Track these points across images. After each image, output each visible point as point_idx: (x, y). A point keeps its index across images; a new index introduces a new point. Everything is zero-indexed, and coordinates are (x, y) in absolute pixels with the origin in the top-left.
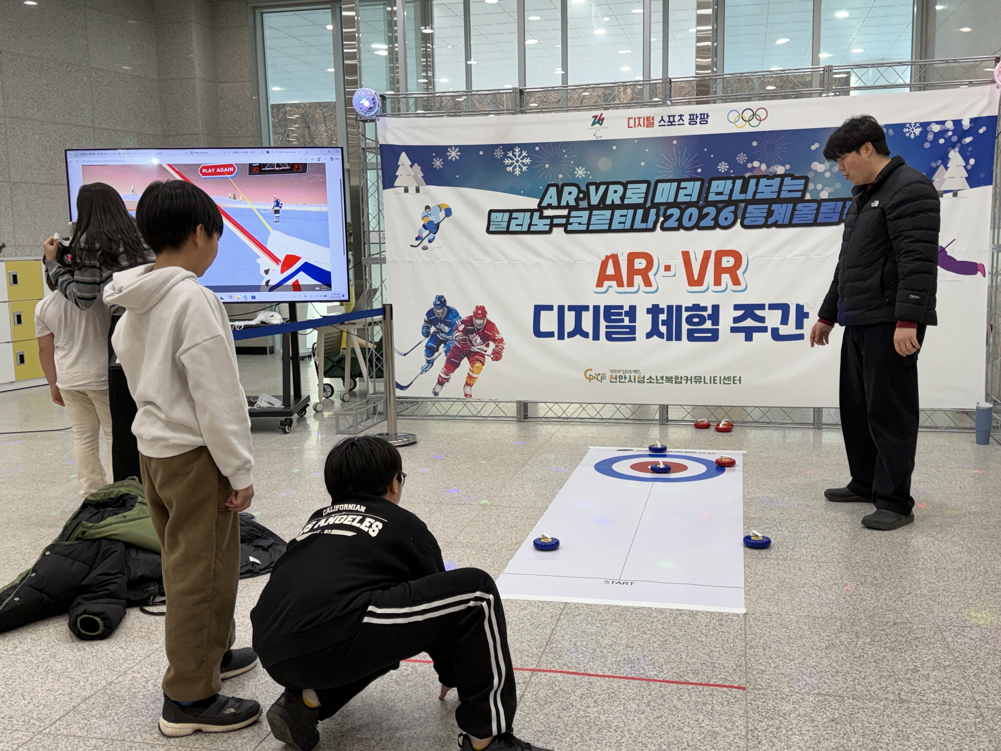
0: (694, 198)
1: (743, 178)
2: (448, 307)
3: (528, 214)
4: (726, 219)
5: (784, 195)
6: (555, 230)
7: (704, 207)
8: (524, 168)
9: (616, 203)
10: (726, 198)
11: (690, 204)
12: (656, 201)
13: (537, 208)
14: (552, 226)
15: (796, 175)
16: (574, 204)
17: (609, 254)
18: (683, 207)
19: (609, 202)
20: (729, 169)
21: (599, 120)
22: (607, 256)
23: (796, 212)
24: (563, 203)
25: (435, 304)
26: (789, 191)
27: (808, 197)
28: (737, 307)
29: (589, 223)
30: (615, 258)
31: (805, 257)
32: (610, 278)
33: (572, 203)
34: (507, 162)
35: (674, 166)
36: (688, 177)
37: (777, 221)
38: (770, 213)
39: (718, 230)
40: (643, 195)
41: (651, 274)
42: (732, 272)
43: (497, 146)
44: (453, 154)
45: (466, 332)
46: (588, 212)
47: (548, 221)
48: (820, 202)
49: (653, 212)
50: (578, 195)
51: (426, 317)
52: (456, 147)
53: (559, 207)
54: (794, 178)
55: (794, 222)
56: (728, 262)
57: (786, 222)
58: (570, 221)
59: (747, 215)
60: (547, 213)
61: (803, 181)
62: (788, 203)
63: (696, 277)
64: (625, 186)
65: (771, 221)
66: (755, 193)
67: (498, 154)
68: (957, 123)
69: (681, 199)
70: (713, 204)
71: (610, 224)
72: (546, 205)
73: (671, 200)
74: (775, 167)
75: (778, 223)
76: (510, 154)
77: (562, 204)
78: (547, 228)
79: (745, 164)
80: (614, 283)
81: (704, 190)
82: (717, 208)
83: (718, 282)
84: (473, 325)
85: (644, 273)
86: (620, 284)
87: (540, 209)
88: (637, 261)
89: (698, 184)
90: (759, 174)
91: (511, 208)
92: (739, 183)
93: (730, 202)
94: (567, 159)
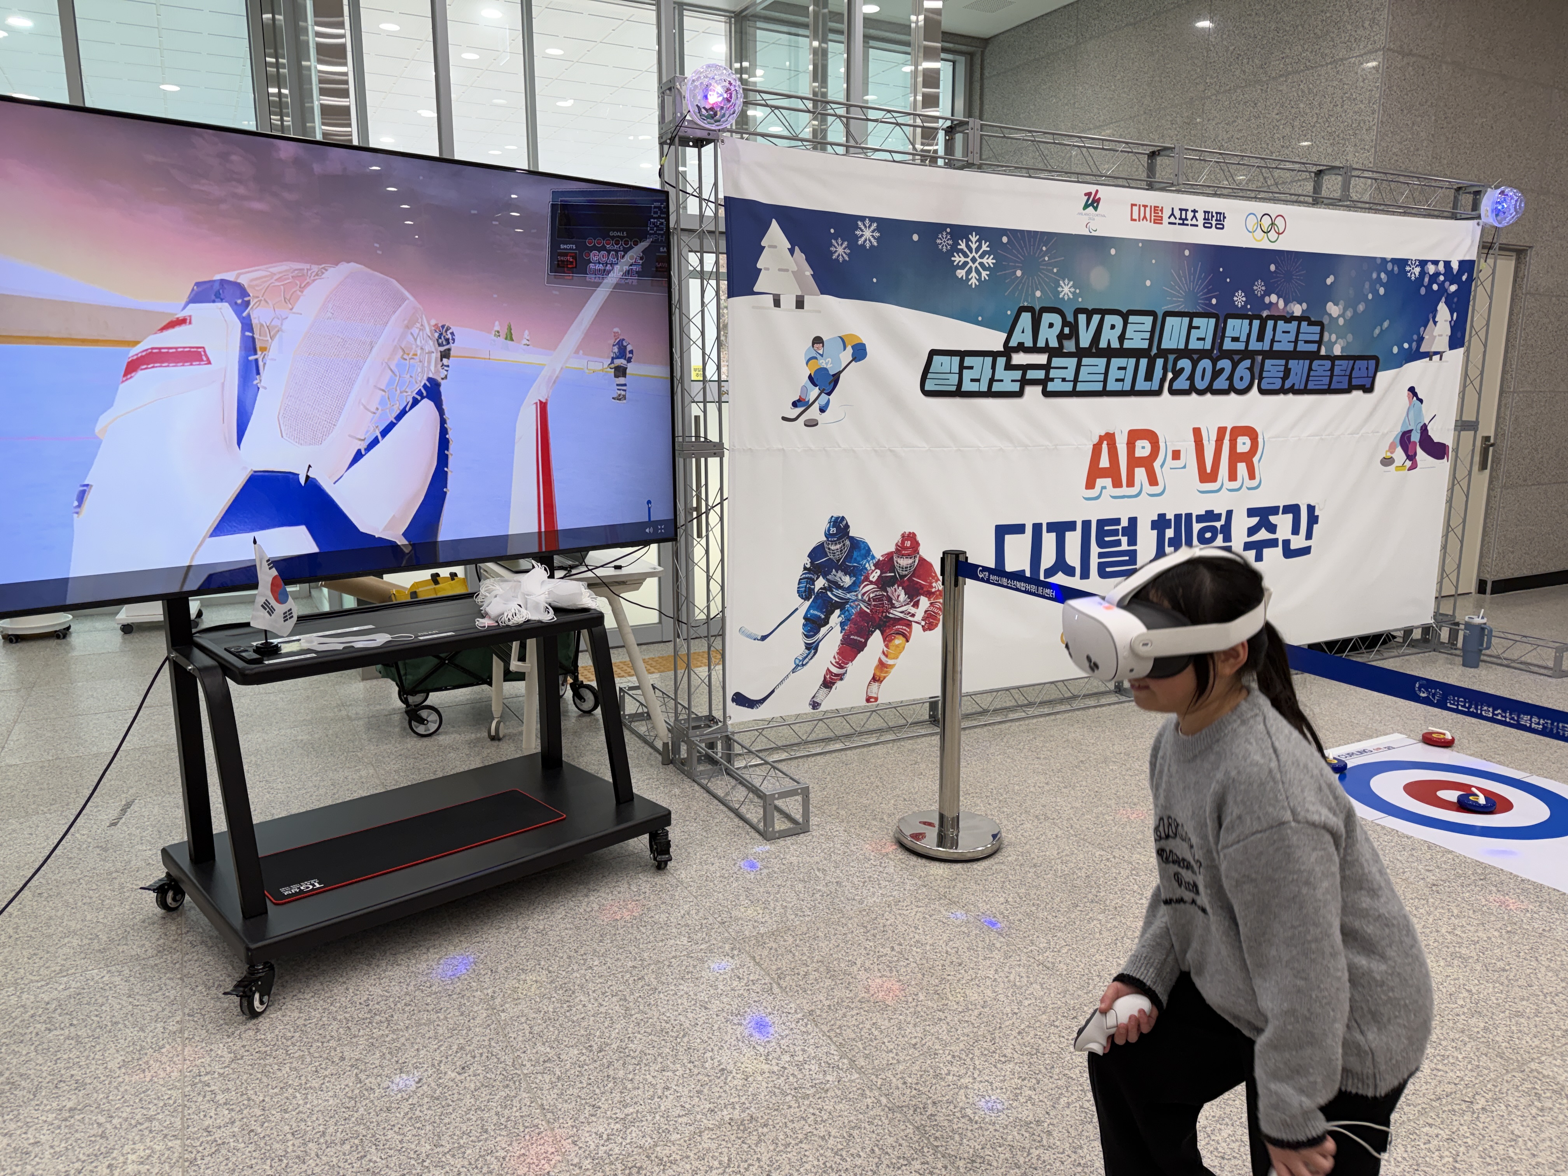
0: (1208, 346)
1: (1259, 317)
2: (852, 539)
3: (989, 360)
4: (1241, 379)
5: (1301, 347)
6: (1028, 389)
7: (1219, 358)
8: (984, 274)
9: (1113, 346)
10: (1240, 346)
11: (1203, 354)
12: (1163, 346)
13: (1001, 348)
14: (1025, 382)
15: (1313, 319)
16: (1056, 345)
17: (1103, 434)
18: (1195, 357)
19: (1103, 344)
20: (1246, 303)
21: (1093, 202)
22: (1100, 436)
23: (1312, 373)
24: (1041, 343)
25: (828, 535)
26: (1306, 342)
27: (1323, 352)
28: (1251, 512)
29: (1076, 381)
30: (1110, 438)
31: (1317, 438)
32: (1104, 473)
33: (1054, 343)
34: (958, 259)
35: (1185, 292)
36: (1201, 310)
37: (1294, 384)
38: (1287, 372)
39: (1233, 395)
40: (1148, 335)
41: (1157, 465)
42: (1248, 458)
43: (941, 227)
44: (868, 234)
45: (883, 583)
46: (1076, 360)
47: (1018, 374)
48: (1333, 359)
49: (1160, 362)
50: (1062, 330)
51: (807, 561)
52: (872, 219)
53: (1034, 349)
54: (1311, 323)
55: (1310, 387)
56: (1243, 445)
57: (1302, 387)
58: (1051, 376)
59: (1265, 374)
60: (1019, 359)
61: (1317, 329)
62: (1304, 359)
63: (1209, 470)
64: (1125, 316)
65: (1287, 385)
66: (1273, 341)
67: (944, 242)
68: (1447, 264)
69: (1194, 345)
70: (1228, 354)
71: (1105, 381)
72: (1015, 345)
73: (1182, 346)
74: (1292, 305)
75: (1296, 387)
76: (963, 246)
77: (1039, 345)
78: (1016, 387)
79: (1263, 297)
80: (1107, 482)
81: (1219, 333)
82: (1232, 360)
83: (1233, 476)
84: (893, 569)
85: (1148, 463)
86: (1117, 484)
87: (1008, 351)
88: (1139, 444)
89: (1213, 321)
90: (1276, 314)
91: (963, 348)
92: (1256, 323)
93: (1247, 354)
94: (1048, 264)
